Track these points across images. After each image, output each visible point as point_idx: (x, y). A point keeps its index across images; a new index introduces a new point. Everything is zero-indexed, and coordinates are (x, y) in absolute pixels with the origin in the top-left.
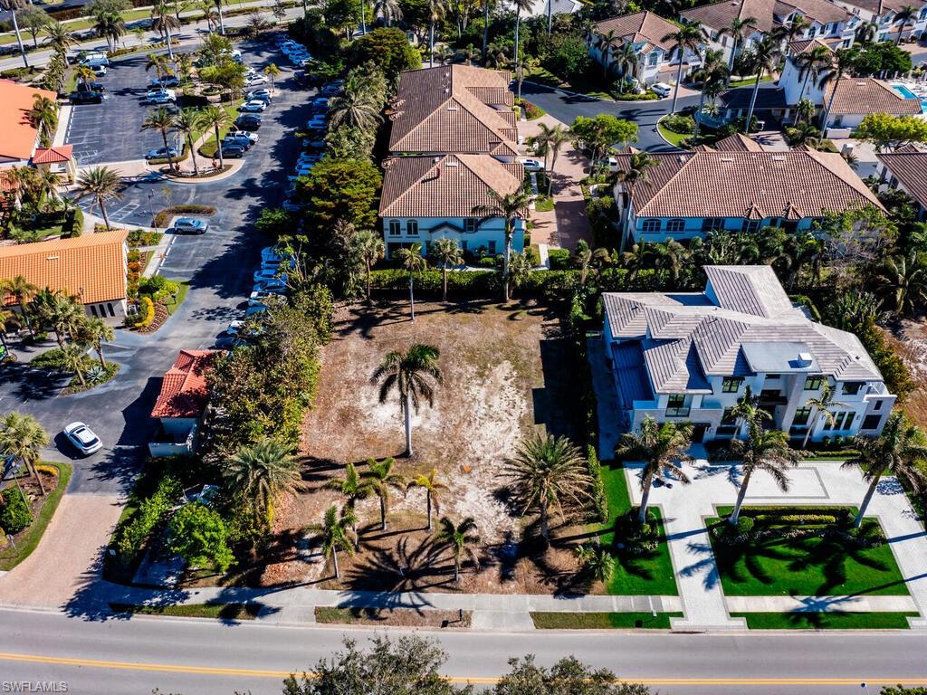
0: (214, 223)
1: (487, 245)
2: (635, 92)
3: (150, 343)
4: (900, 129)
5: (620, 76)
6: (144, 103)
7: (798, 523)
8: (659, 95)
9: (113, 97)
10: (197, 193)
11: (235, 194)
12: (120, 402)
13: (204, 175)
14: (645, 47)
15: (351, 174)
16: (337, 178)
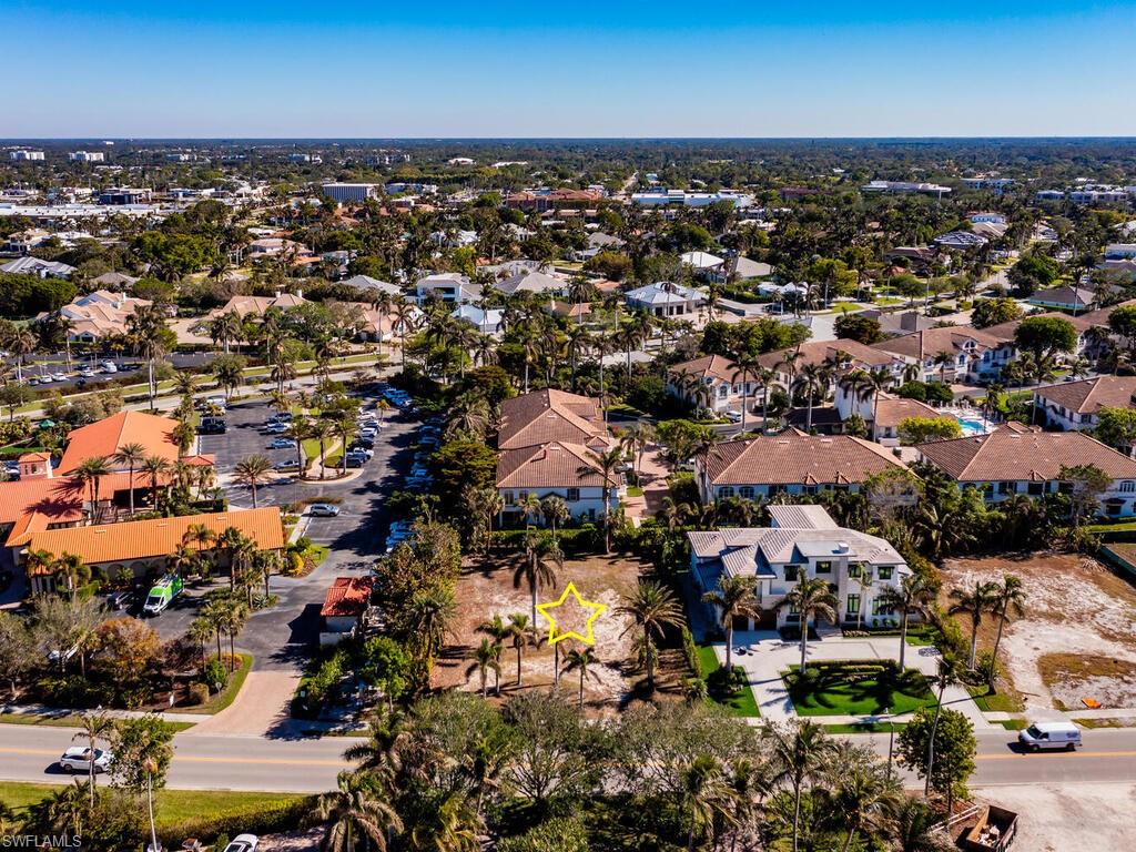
0: (345, 510)
1: (588, 513)
2: (711, 418)
3: (303, 584)
4: (929, 426)
5: (694, 406)
6: (265, 433)
7: (854, 670)
8: (731, 420)
9: (235, 429)
10: (324, 491)
11: (359, 492)
12: (285, 618)
13: (328, 479)
14: (715, 381)
15: (475, 451)
16: (463, 453)
